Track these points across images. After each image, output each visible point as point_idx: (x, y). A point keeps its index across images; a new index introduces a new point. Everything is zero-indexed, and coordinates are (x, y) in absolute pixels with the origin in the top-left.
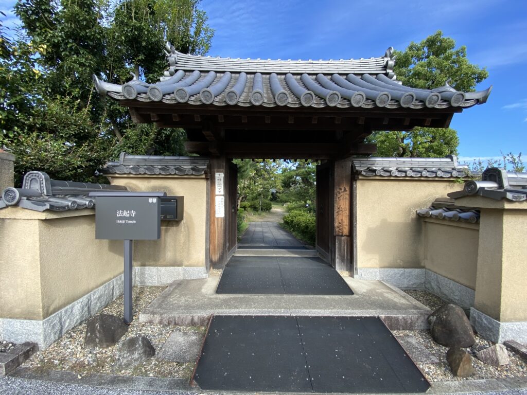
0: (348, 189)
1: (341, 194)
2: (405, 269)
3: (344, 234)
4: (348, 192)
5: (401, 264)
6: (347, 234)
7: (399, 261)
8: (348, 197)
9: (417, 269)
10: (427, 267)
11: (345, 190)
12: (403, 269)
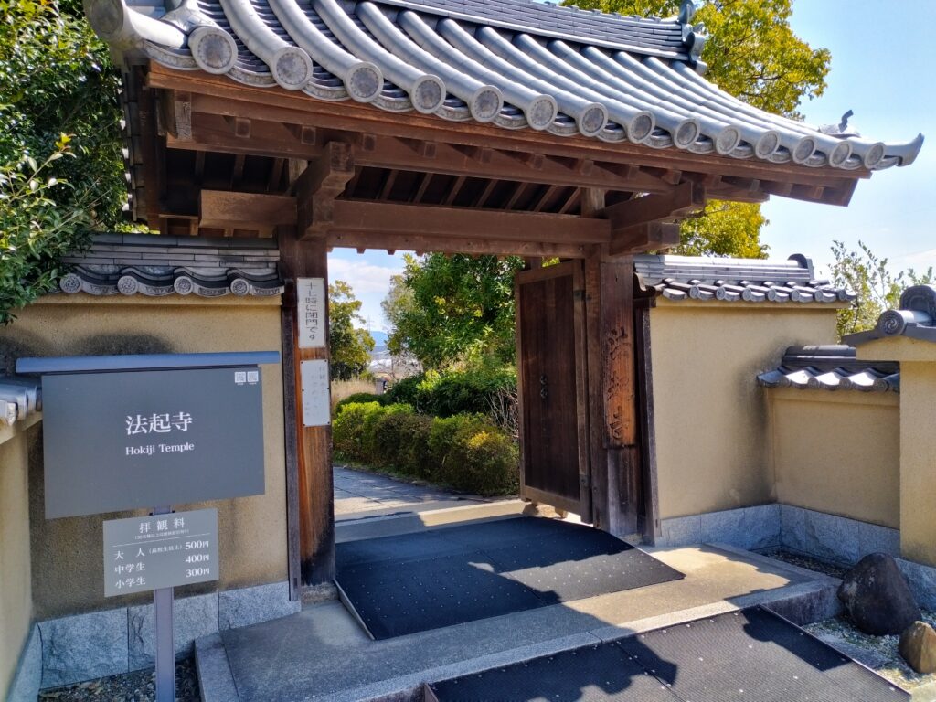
0: (629, 332)
1: (616, 344)
2: (746, 510)
3: (625, 442)
4: (629, 339)
5: (737, 498)
6: (632, 442)
7: (733, 492)
8: (629, 350)
9: (765, 507)
10: (781, 498)
11: (624, 335)
12: (742, 510)
